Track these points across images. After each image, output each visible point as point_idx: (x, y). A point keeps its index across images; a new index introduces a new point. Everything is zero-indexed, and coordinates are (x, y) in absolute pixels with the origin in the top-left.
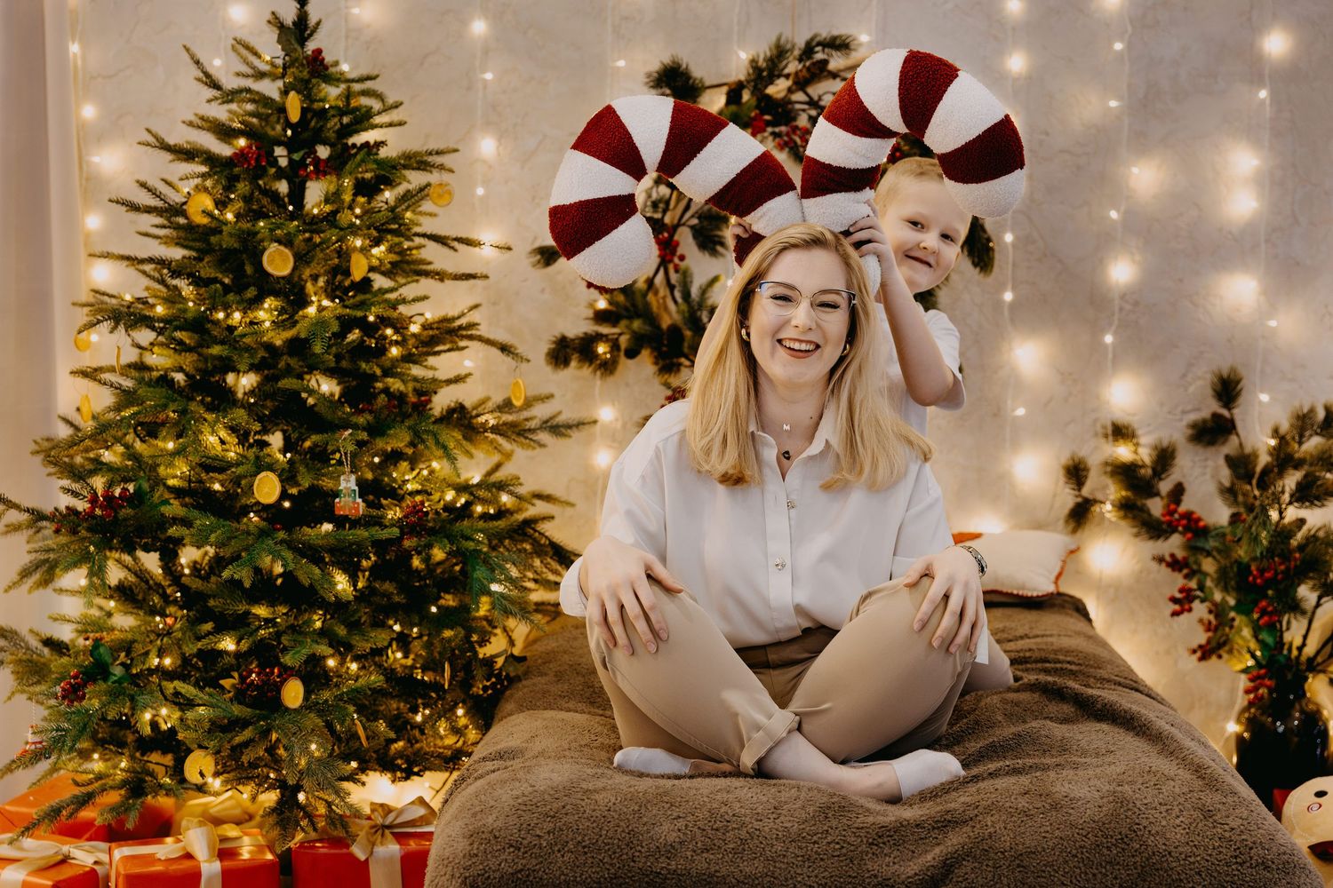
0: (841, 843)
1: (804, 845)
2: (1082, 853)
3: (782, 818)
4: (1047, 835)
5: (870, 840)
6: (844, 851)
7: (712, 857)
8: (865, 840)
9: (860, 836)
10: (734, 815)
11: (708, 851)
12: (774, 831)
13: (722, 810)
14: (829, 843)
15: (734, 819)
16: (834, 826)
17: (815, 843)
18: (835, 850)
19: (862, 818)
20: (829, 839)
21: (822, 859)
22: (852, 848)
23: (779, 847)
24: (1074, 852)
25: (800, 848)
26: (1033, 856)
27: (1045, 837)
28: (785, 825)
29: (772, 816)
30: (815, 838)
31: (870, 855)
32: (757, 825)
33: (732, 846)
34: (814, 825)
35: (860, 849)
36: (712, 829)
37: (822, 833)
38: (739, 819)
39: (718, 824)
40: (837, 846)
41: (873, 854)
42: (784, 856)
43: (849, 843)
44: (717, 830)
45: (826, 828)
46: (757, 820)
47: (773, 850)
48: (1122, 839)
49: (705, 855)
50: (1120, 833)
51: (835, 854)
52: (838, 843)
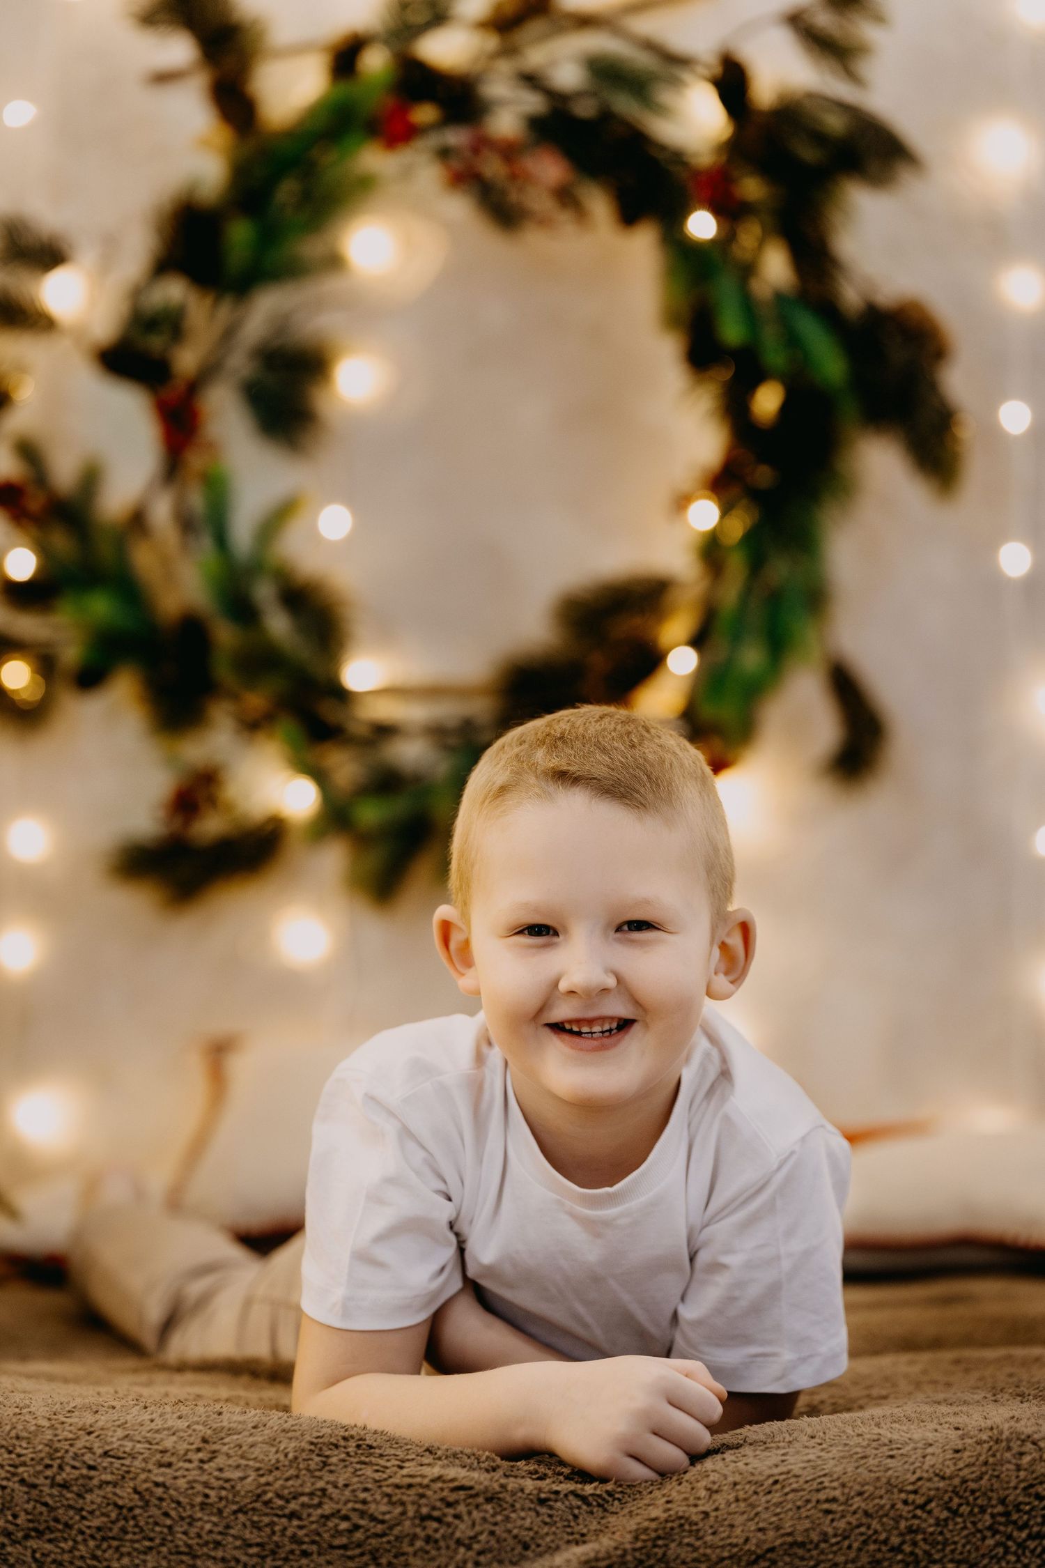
0: (355, 1518)
1: (266, 1520)
2: (915, 1544)
3: (220, 1461)
4: (834, 1507)
5: (425, 1510)
6: (359, 1535)
7: (49, 1547)
8: (411, 1511)
9: (403, 1504)
10: (106, 1454)
11: (40, 1534)
12: (199, 1487)
13: (79, 1444)
14: (326, 1517)
15: (106, 1462)
16: (341, 1483)
17: (293, 1515)
18: (339, 1533)
19: (410, 1468)
20: (328, 1508)
21: (305, 1554)
22: (380, 1528)
23: (207, 1522)
24: (895, 1540)
25: (256, 1526)
26: (800, 1552)
27: (828, 1512)
28: (227, 1475)
29: (196, 1457)
30: (293, 1506)
31: (419, 1544)
32: (159, 1475)
33: (96, 1522)
34: (297, 1477)
35: (396, 1531)
36: (53, 1485)
37: (311, 1494)
38: (117, 1463)
39: (68, 1474)
40: (344, 1525)
41: (428, 1539)
42: (218, 1544)
43: (373, 1518)
44: (65, 1486)
45: (320, 1484)
46: (161, 1465)
47: (193, 1531)
48: (1007, 1514)
49: (32, 1543)
50: (1002, 1501)
51: (337, 1542)
52: (346, 1518)
